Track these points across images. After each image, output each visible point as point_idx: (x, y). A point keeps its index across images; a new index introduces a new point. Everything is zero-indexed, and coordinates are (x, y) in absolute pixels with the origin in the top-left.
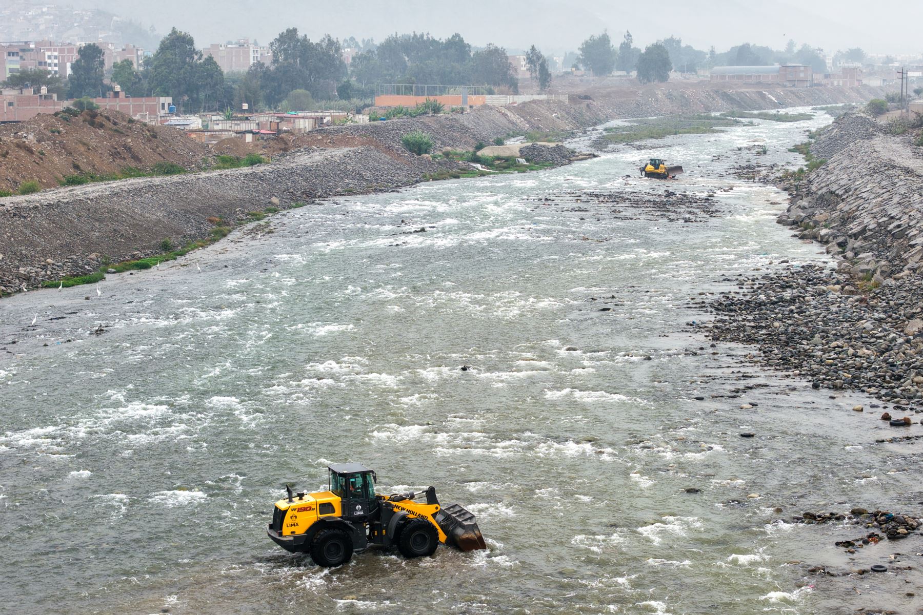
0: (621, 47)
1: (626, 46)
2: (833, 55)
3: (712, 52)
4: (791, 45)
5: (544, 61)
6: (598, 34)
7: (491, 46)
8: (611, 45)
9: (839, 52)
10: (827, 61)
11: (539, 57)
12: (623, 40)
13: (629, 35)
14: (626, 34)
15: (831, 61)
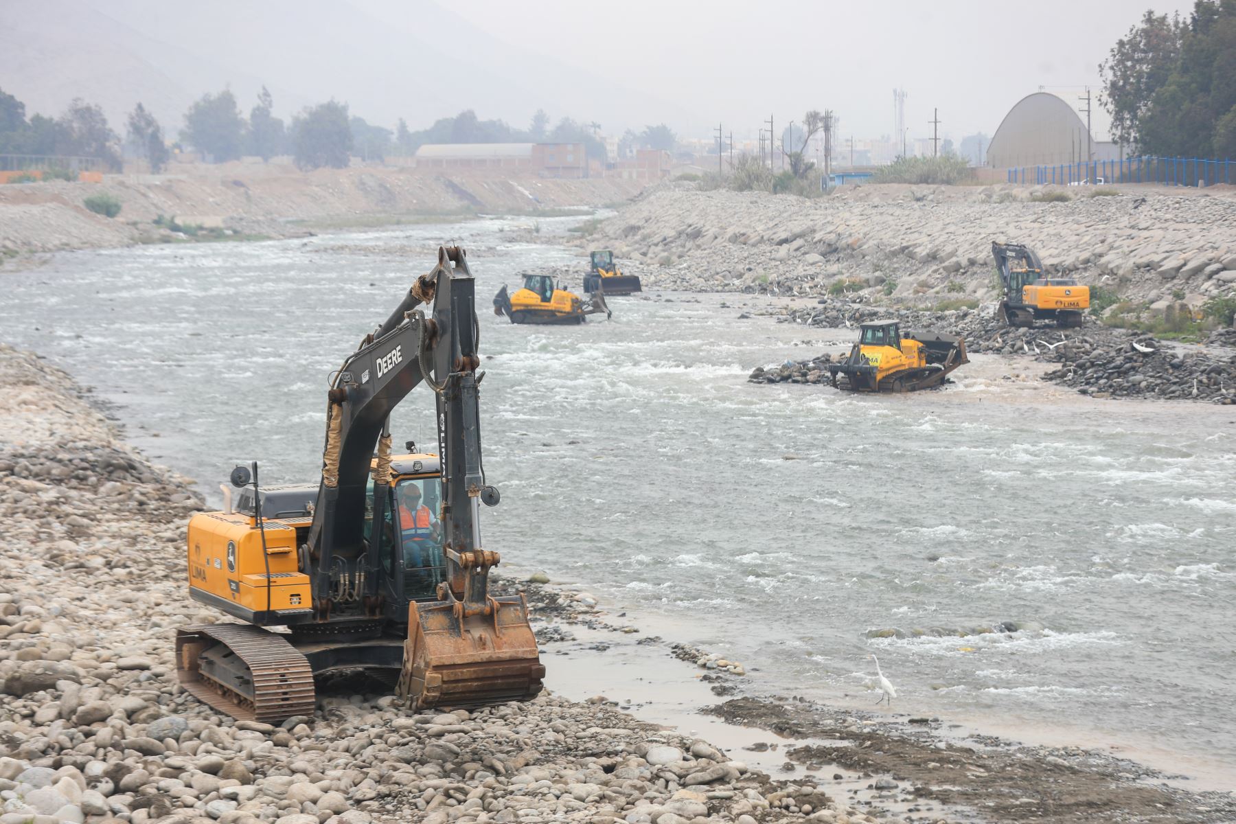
0: (253, 116)
1: (261, 114)
2: (616, 140)
3: (403, 127)
4: (540, 119)
5: (157, 129)
6: (215, 91)
7: (79, 103)
8: (237, 111)
9: (628, 132)
10: (608, 148)
11: (150, 122)
12: (257, 102)
13: (266, 94)
14: (261, 92)
15: (615, 148)
